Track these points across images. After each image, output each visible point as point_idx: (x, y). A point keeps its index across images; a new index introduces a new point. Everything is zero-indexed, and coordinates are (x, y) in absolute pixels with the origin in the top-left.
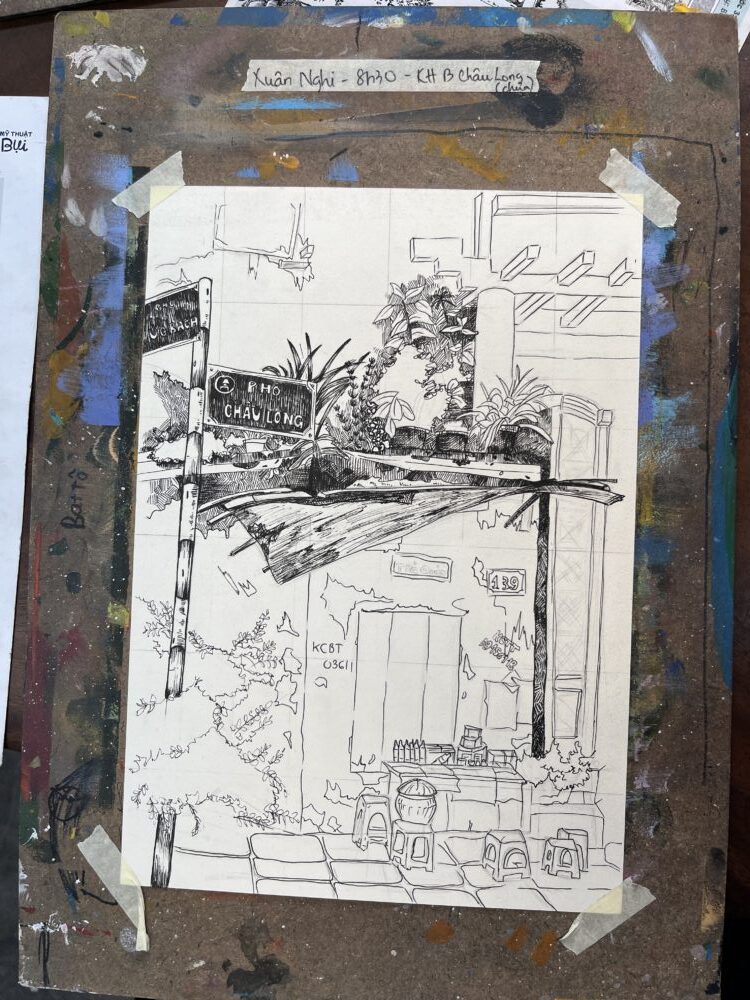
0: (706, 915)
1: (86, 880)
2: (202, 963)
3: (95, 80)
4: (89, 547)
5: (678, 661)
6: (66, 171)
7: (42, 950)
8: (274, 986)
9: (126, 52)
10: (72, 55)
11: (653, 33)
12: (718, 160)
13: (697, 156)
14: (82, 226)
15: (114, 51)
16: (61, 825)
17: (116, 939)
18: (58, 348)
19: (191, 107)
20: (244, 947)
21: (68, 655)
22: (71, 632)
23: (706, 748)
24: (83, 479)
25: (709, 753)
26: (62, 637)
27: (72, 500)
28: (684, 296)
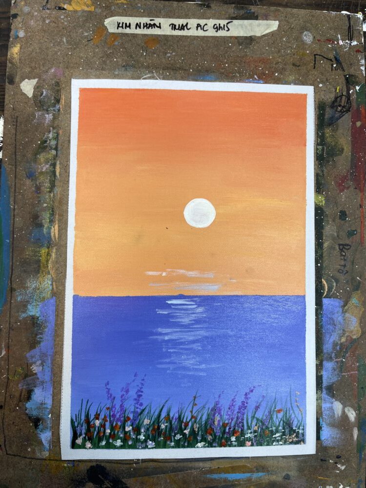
0: (17, 52)
4: (336, 234)
5: (29, 178)
6: (355, 437)
7: (352, 32)
14: (346, 407)
16: (344, 93)
21: (344, 179)
22: (343, 190)
23: (16, 134)
24: (340, 269)
25: (14, 132)
26: (348, 188)
27: (345, 258)
28: (22, 372)
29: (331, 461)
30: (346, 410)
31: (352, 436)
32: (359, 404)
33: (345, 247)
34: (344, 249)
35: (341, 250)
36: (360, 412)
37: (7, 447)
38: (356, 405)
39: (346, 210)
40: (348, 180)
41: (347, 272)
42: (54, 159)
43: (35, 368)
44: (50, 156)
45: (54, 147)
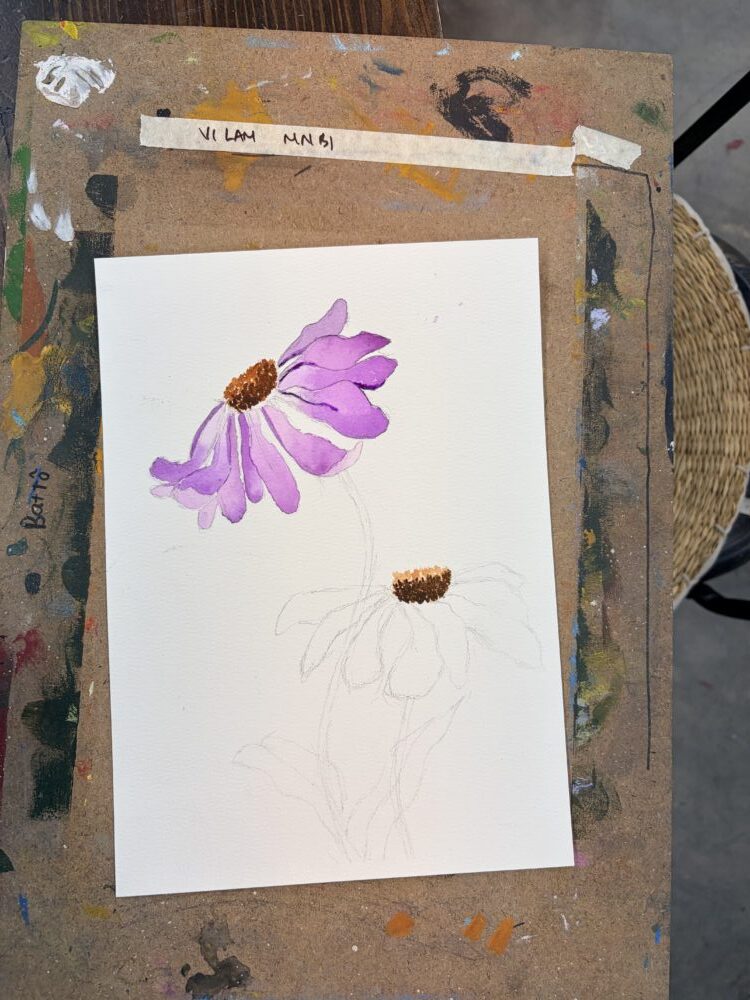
6: (32, 174)
8: (234, 989)
9: (95, 65)
10: (39, 64)
12: (654, 189)
13: (634, 186)
14: (48, 231)
15: (83, 63)
18: (23, 348)
20: (204, 951)
21: (25, 657)
22: (29, 633)
23: (650, 734)
24: (45, 479)
25: (652, 739)
26: (19, 638)
27: (33, 500)
28: (624, 312)
29: (81, 137)
30: (48, 225)
31: (40, 179)
32: (24, 234)
33: (32, 522)
34: (35, 517)
35: (39, 516)
36: (22, 220)
37: (646, 189)
38: (28, 233)
39: (27, 595)
40: (18, 654)
41: (31, 475)
42: (579, 689)
43: (604, 316)
44: (588, 696)
45: (581, 713)
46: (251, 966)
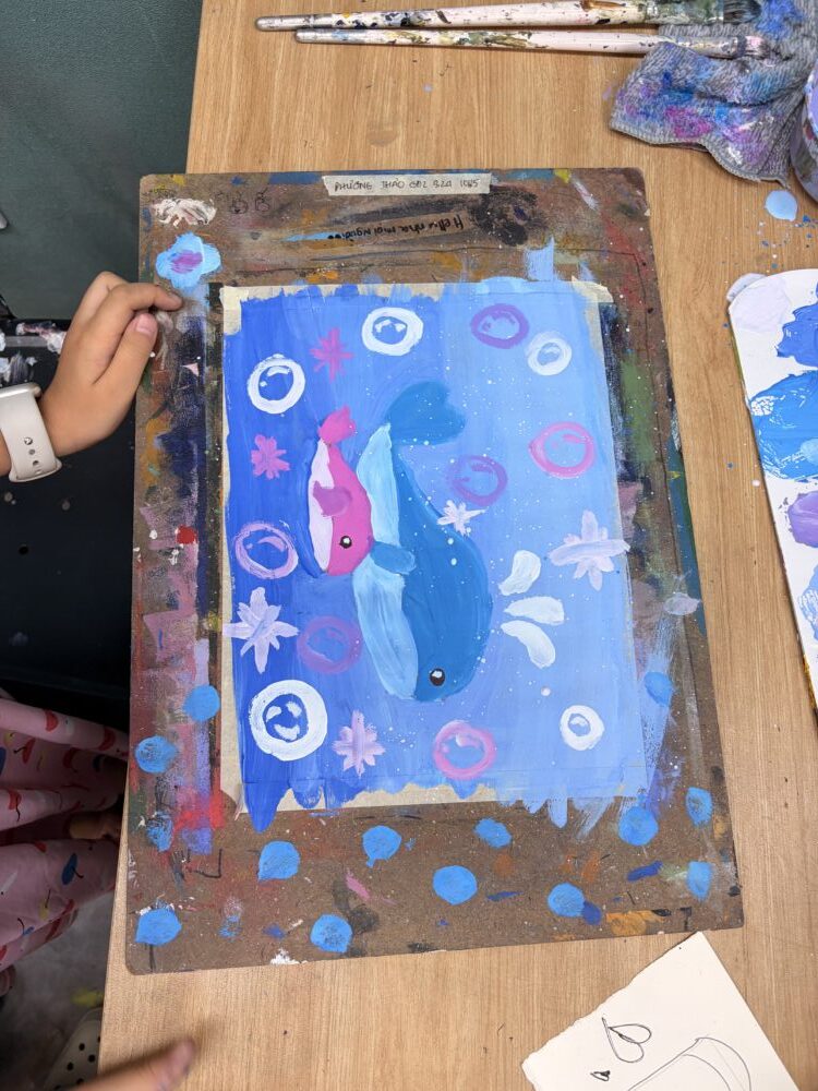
1: (192, 859)
2: (300, 922)
3: (176, 223)
8: (364, 935)
9: (199, 204)
10: (156, 206)
11: (584, 183)
12: (640, 264)
13: (626, 263)
15: (189, 203)
17: (220, 912)
18: (154, 416)
19: (252, 241)
20: (337, 901)
46: (380, 912)
